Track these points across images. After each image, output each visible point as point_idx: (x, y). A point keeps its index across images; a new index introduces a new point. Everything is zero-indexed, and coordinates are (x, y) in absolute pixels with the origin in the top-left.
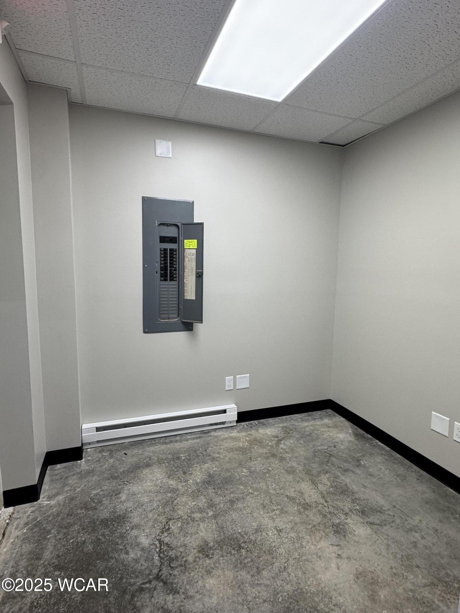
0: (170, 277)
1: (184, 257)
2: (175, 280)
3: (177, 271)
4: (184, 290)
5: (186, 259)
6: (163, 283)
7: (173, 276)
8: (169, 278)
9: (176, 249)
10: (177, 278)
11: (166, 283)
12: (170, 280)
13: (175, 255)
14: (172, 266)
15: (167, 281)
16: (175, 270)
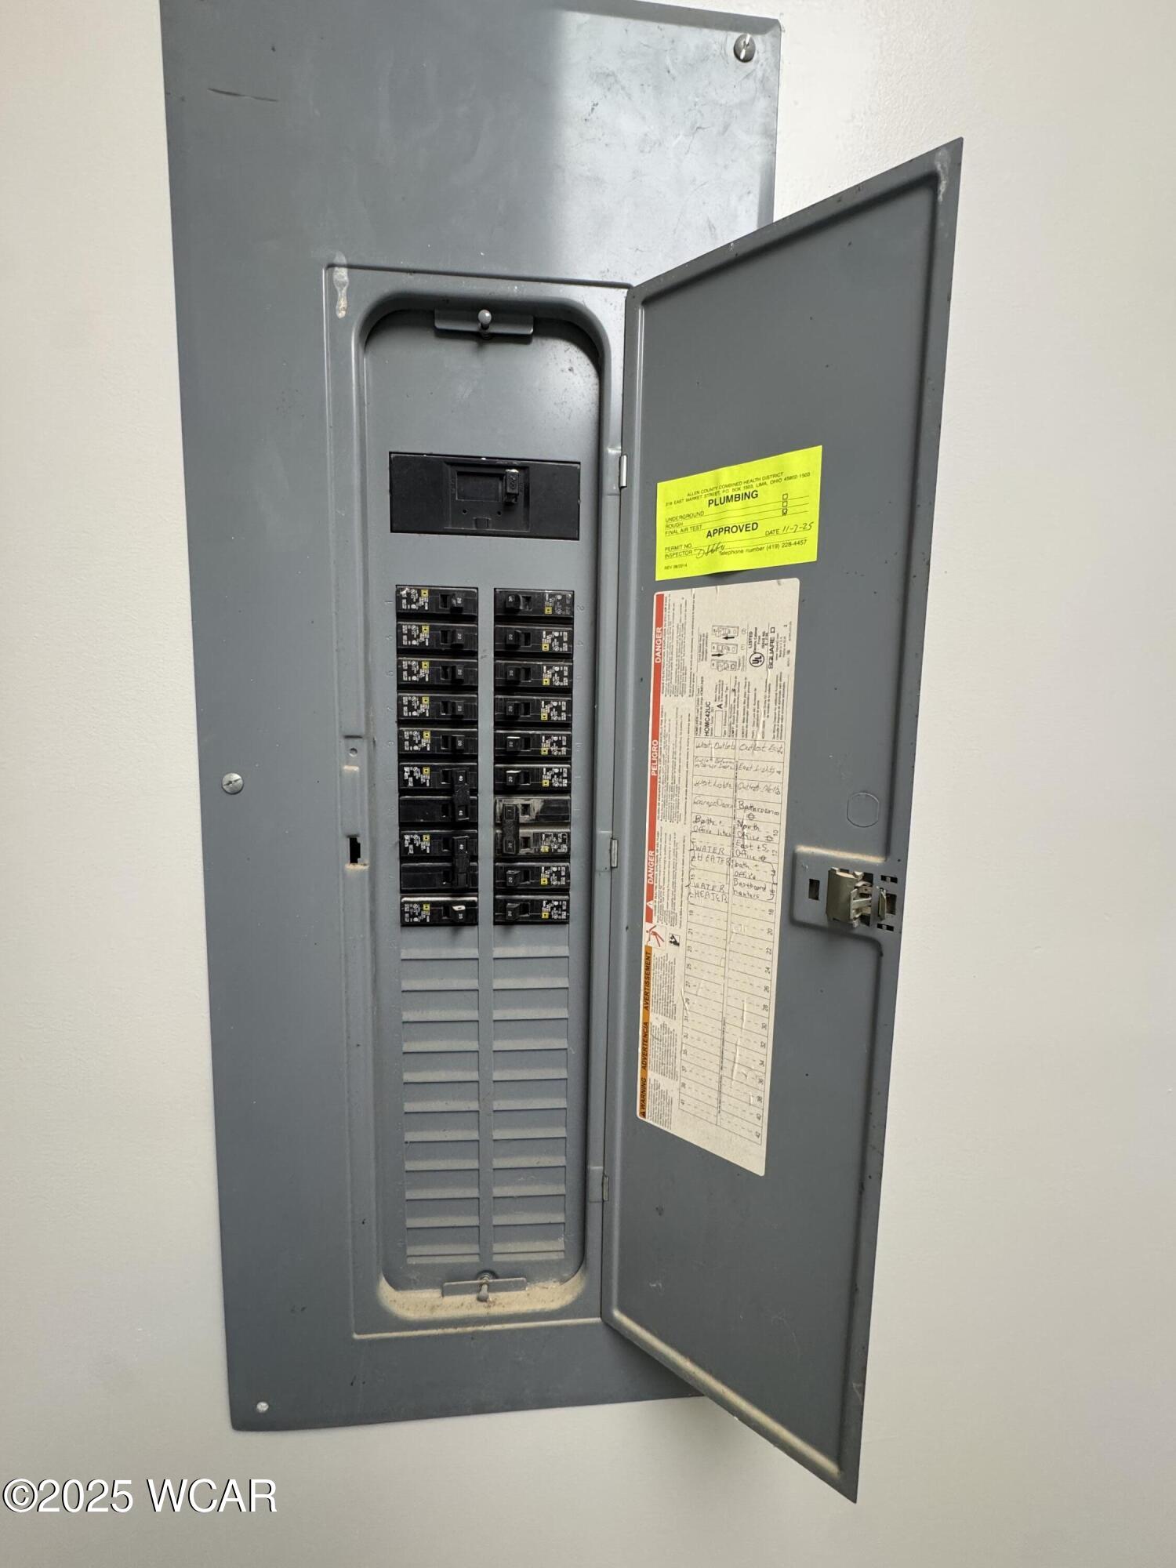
0: (501, 887)
1: (642, 680)
2: (551, 922)
3: (577, 831)
4: (636, 1039)
5: (675, 708)
6: (433, 943)
7: (532, 874)
8: (485, 898)
9: (568, 602)
10: (576, 897)
11: (466, 944)
12: (505, 919)
13: (553, 656)
14: (527, 775)
15: (468, 933)
16: (557, 815)
